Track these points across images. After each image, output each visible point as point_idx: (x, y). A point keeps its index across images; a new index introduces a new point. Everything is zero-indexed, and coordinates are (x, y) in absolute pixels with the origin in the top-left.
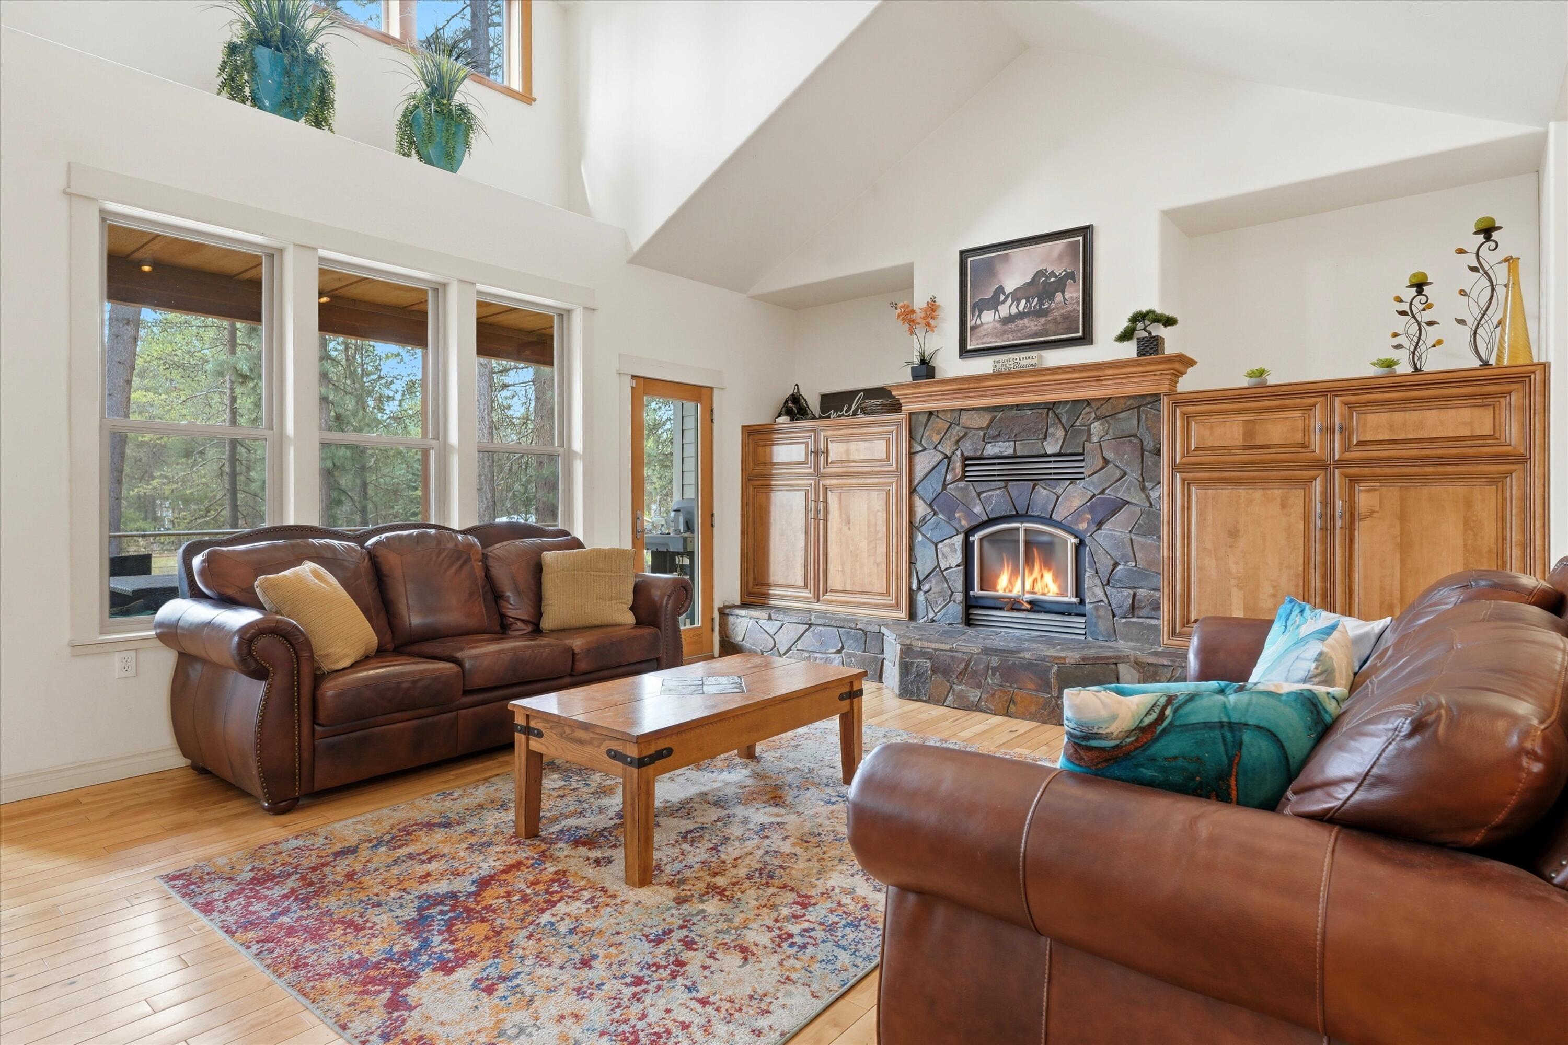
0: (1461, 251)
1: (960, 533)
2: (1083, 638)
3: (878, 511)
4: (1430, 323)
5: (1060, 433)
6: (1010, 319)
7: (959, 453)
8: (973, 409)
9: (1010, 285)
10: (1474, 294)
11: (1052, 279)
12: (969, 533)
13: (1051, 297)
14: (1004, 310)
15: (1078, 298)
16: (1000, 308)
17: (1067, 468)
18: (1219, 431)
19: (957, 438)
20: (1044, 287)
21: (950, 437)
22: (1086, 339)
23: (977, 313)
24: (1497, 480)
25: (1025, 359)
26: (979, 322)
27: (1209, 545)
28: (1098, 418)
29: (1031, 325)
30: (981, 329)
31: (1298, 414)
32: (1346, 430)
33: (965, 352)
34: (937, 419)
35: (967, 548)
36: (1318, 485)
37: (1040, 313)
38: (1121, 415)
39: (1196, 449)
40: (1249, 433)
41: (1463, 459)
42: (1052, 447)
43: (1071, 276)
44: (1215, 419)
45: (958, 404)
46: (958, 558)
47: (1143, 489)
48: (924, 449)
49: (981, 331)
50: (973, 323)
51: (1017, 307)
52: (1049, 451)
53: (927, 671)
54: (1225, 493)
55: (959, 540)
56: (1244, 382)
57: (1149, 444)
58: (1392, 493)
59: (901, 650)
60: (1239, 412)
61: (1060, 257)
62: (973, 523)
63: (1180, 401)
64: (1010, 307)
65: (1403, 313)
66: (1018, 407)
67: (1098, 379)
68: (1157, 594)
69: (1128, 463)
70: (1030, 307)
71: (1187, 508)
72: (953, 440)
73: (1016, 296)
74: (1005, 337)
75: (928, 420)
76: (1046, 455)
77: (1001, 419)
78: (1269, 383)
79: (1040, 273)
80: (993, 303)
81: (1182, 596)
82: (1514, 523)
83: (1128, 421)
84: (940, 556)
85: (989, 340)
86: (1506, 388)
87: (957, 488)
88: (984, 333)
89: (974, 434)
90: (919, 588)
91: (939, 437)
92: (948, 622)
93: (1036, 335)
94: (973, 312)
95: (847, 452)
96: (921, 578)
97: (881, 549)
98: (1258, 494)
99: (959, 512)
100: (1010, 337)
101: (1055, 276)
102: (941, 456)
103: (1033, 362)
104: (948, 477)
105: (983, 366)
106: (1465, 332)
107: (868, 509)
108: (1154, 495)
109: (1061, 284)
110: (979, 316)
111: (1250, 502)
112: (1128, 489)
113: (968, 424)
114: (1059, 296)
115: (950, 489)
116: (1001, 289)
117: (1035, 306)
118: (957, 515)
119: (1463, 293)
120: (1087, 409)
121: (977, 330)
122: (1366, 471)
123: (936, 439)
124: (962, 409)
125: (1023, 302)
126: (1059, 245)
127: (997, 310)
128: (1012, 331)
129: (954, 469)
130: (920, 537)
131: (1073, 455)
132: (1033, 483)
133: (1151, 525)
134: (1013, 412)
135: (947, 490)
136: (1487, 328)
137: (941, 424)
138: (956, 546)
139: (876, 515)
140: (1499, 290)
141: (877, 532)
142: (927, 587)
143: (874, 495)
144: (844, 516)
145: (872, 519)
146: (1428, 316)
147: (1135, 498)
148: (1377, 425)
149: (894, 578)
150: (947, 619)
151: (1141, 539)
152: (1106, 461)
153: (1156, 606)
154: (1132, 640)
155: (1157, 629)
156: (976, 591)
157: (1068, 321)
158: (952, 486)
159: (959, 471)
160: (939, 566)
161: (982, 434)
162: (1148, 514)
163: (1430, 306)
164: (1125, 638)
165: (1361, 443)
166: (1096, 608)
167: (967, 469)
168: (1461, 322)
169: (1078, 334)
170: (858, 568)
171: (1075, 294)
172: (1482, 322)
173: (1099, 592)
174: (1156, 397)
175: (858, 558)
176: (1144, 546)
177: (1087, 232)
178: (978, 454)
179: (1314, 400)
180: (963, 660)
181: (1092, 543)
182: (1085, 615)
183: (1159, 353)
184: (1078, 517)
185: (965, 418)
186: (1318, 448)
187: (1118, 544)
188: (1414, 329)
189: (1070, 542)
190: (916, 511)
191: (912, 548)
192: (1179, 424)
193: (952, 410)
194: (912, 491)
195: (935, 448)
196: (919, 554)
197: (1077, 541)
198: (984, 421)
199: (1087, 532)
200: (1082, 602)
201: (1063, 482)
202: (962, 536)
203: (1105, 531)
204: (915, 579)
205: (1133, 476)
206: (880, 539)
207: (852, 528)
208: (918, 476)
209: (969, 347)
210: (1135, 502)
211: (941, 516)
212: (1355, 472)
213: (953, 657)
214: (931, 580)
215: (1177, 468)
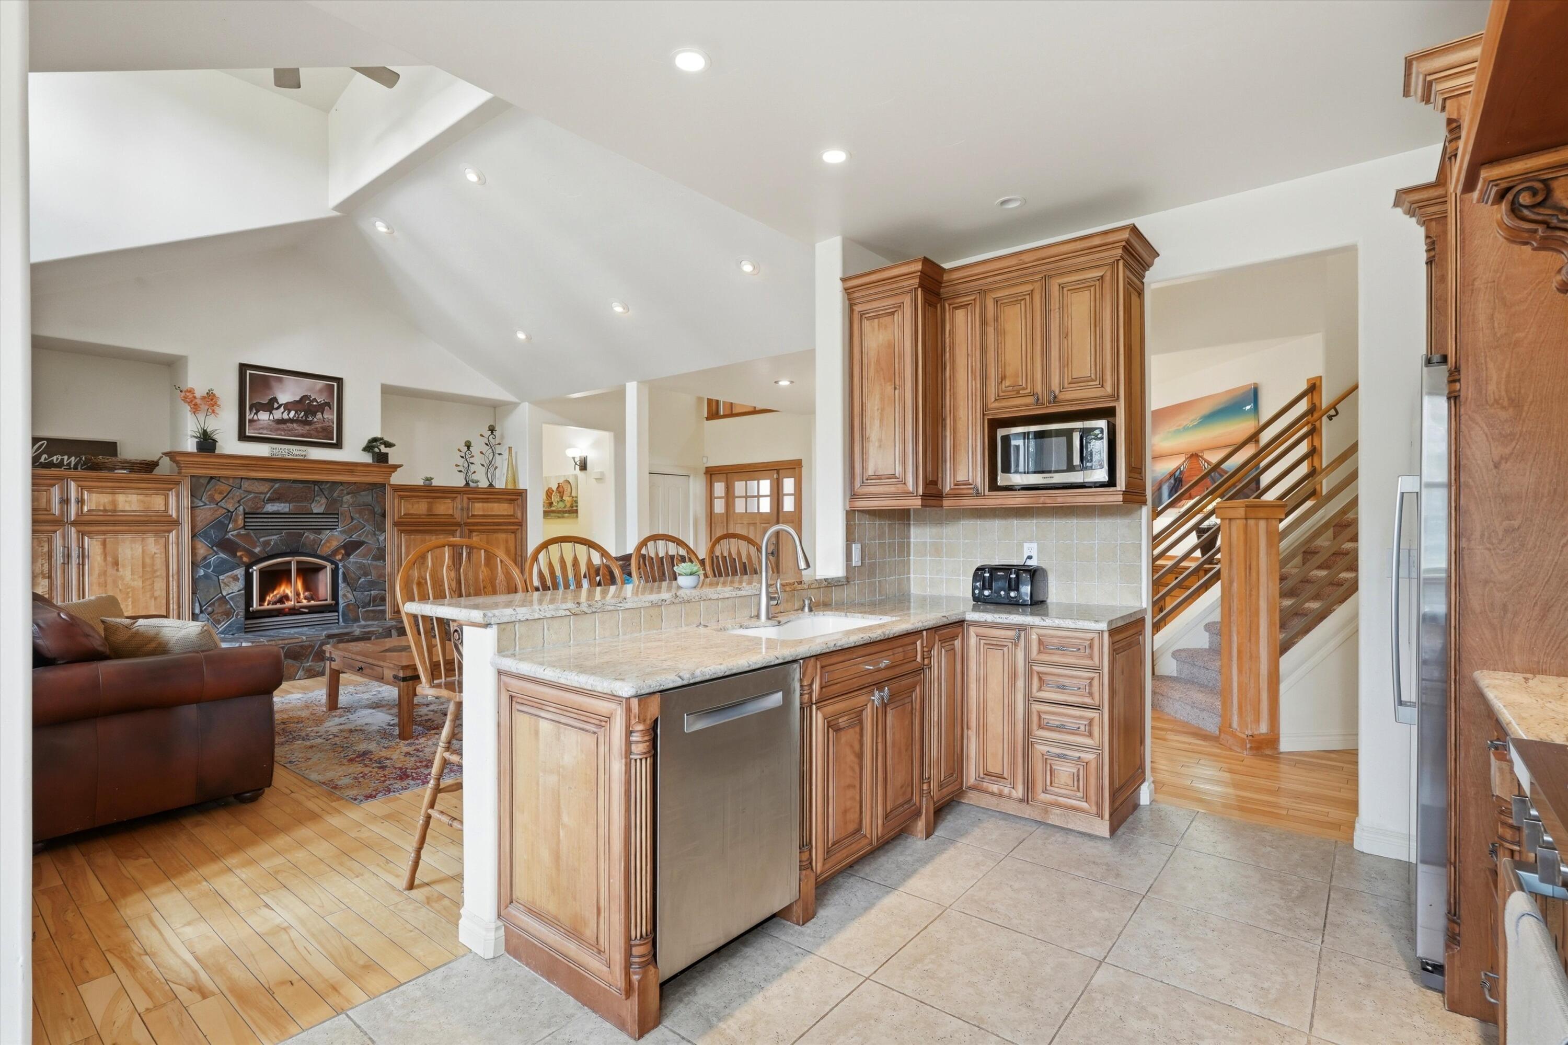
0: (482, 435)
1: (242, 567)
2: (337, 624)
3: (155, 553)
4: (472, 463)
5: (324, 501)
6: (281, 421)
7: (241, 508)
8: (253, 479)
9: (284, 397)
10: (487, 454)
11: (315, 403)
12: (248, 566)
13: (314, 414)
14: (278, 414)
15: (332, 420)
16: (274, 412)
17: (329, 522)
18: (416, 506)
19: (239, 498)
20: (309, 407)
21: (232, 497)
22: (338, 445)
23: (254, 411)
24: (514, 532)
25: (295, 451)
26: (255, 417)
28: (348, 494)
29: (299, 429)
31: (449, 501)
32: (468, 510)
33: (243, 437)
34: (219, 483)
35: (248, 577)
36: (457, 534)
37: (306, 423)
38: (363, 493)
39: (405, 515)
40: (430, 509)
41: (504, 524)
42: (318, 508)
43: (328, 404)
44: (415, 500)
45: (240, 474)
46: (241, 584)
47: (375, 534)
48: (206, 505)
49: (258, 425)
50: (251, 417)
51: (288, 415)
52: (315, 511)
54: (419, 537)
55: (240, 572)
56: (421, 483)
57: (378, 509)
58: (484, 536)
60: (424, 497)
61: (321, 391)
62: (253, 560)
63: (398, 489)
64: (283, 413)
65: (462, 457)
66: (295, 481)
68: (384, 592)
69: (367, 521)
70: (299, 416)
71: (400, 547)
72: (236, 499)
73: (288, 407)
74: (279, 432)
75: (208, 483)
76: (312, 514)
77: (278, 488)
78: (433, 484)
79: (305, 397)
80: (270, 406)
83: (366, 497)
84: (222, 585)
85: (265, 432)
86: (516, 497)
87: (238, 535)
88: (261, 426)
89: (256, 497)
90: (201, 612)
91: (220, 496)
92: (231, 633)
93: (303, 436)
94: (251, 410)
95: (114, 503)
96: (202, 604)
97: (160, 585)
99: (240, 551)
100: (283, 433)
101: (317, 402)
102: (224, 510)
103: (303, 453)
104: (231, 526)
105: (261, 449)
106: (483, 469)
107: (143, 552)
108: (381, 538)
109: (322, 407)
110: (256, 414)
111: (428, 541)
112: (367, 536)
113: (250, 489)
114: (319, 415)
115: (232, 535)
116: (275, 400)
117: (302, 417)
118: (239, 554)
119: (482, 453)
120: (341, 488)
121: (254, 423)
122: (475, 528)
123: (218, 497)
124: (242, 478)
125: (293, 412)
126: (321, 383)
127: (271, 413)
128: (284, 430)
129: (236, 521)
130: (202, 572)
131: (332, 512)
132: (302, 531)
133: (380, 555)
134: (287, 484)
135: (230, 535)
136: (492, 469)
137: (224, 488)
138: (239, 576)
139: (153, 557)
140: (497, 455)
141: (155, 571)
142: (210, 609)
143: (151, 540)
144: (109, 559)
145: (148, 561)
146: (472, 460)
147: (370, 540)
148: (479, 508)
149: (175, 607)
150: (230, 631)
151: (374, 563)
152: (352, 519)
153: (383, 599)
154: (369, 620)
155: (384, 612)
156: (255, 606)
157: (326, 431)
158: (235, 533)
159: (240, 522)
160: (221, 593)
161: (263, 496)
162: (378, 549)
163: (473, 456)
164: (365, 620)
165: (473, 515)
166: (348, 605)
167: (246, 520)
168: (483, 465)
169: (335, 441)
170: (130, 603)
171: (330, 416)
172: (490, 466)
173: (350, 596)
174: (383, 485)
175: (130, 595)
176: (376, 567)
177: (339, 381)
178: (259, 511)
179: (455, 495)
180: (310, 646)
181: (344, 566)
182: (337, 611)
183: (387, 462)
184: (335, 552)
185: (246, 485)
186: (458, 516)
187: (362, 567)
188: (466, 465)
189: (329, 567)
190: (197, 551)
191: (195, 582)
192: (396, 501)
193: (234, 478)
194: (194, 536)
195: (217, 504)
196: (201, 585)
197: (333, 566)
198: (264, 488)
199: (340, 561)
200: (337, 603)
201: (323, 531)
202: (244, 568)
203: (352, 558)
204: (197, 604)
205: (369, 528)
206: (157, 577)
207: (120, 569)
208: (200, 525)
209: (247, 434)
210: (370, 542)
211: (222, 555)
212: (471, 528)
213: (301, 646)
214: (213, 604)
215: (396, 524)
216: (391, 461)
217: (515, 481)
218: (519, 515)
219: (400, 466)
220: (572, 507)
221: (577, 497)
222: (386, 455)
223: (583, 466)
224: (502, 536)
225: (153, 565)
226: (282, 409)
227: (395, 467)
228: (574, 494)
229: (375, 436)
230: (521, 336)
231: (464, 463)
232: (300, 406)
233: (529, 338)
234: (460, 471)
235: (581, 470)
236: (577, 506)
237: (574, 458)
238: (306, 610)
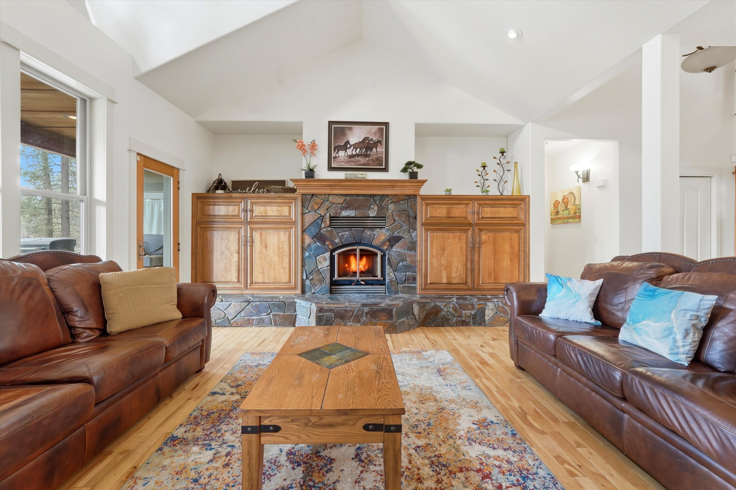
0: (495, 158)
1: (329, 251)
2: (384, 294)
3: (284, 241)
4: (487, 180)
5: (376, 208)
6: (352, 156)
7: (328, 214)
8: (335, 195)
9: (353, 141)
10: (498, 172)
11: (372, 142)
12: (332, 251)
13: (371, 149)
15: (382, 152)
16: (347, 150)
17: (380, 223)
18: (438, 211)
19: (327, 207)
20: (368, 145)
21: (324, 207)
22: (386, 169)
23: (337, 151)
24: (518, 231)
25: (359, 175)
26: (337, 155)
27: (435, 254)
28: (392, 203)
29: (362, 160)
30: (338, 158)
31: (464, 206)
32: (478, 213)
33: (331, 168)
34: (317, 198)
35: (332, 258)
36: (470, 232)
37: (366, 156)
38: (401, 202)
39: (430, 217)
40: (448, 213)
41: (509, 224)
42: (372, 213)
43: (380, 142)
44: (437, 206)
45: (328, 192)
46: (328, 263)
47: (409, 232)
48: (310, 212)
49: (338, 160)
50: (334, 155)
51: (356, 151)
52: (371, 215)
53: (332, 318)
54: (440, 234)
55: (327, 255)
56: (443, 193)
57: (412, 214)
58: (491, 235)
59: (317, 310)
60: (445, 204)
61: (375, 133)
62: (335, 247)
63: (425, 198)
64: (352, 151)
65: (479, 175)
66: (358, 195)
67: (393, 186)
68: (415, 274)
69: (404, 222)
70: (362, 152)
71: (426, 241)
72: (326, 208)
73: (355, 146)
74: (350, 163)
75: (312, 198)
76: (369, 217)
77: (349, 200)
78: (452, 194)
79: (366, 139)
80: (345, 147)
81: (425, 274)
82: (522, 245)
83: (404, 205)
84: (318, 262)
85: (342, 164)
86: (520, 202)
87: (327, 231)
88: (340, 161)
89: (336, 206)
90: (307, 278)
91: (317, 207)
92: (322, 293)
93: (364, 165)
94: (335, 150)
95: (266, 211)
96: (308, 273)
97: (286, 260)
98: (451, 235)
99: (328, 242)
100: (352, 164)
101: (373, 141)
102: (319, 216)
103: (364, 176)
104: (322, 225)
105: (341, 175)
106: (496, 184)
107: (278, 240)
108: (414, 235)
109: (376, 144)
110: (337, 152)
111: (449, 238)
112: (404, 232)
113: (333, 201)
114: (374, 150)
115: (323, 231)
116: (348, 142)
117: (364, 152)
118: (327, 243)
119: (495, 171)
120: (387, 199)
121: (336, 159)
122: (484, 227)
123: (316, 207)
124: (329, 194)
125: (358, 150)
126: (375, 128)
127: (346, 151)
128: (354, 162)
129: (325, 222)
130: (307, 254)
131: (381, 217)
132: (363, 229)
133: (413, 247)
134: (355, 197)
135: (322, 231)
136: (502, 183)
137: (319, 200)
138: (327, 257)
139: (283, 243)
140: (506, 172)
141: (284, 252)
142: (311, 277)
143: (282, 233)
144: (263, 244)
145: (281, 246)
146: (486, 177)
147: (406, 236)
148: (487, 212)
149: (293, 274)
150: (322, 292)
151: (409, 252)
152: (395, 221)
153: (415, 279)
154: (405, 293)
155: (415, 288)
156: (336, 277)
157: (378, 160)
158: (324, 230)
159: (328, 223)
160: (317, 267)
161: (340, 206)
162: (411, 242)
163: (487, 174)
164: (402, 293)
165: (482, 218)
166: (391, 281)
167: (332, 222)
168: (495, 180)
169: (384, 167)
170: (272, 270)
171: (381, 149)
172: (501, 181)
173: (392, 274)
174: (415, 196)
175: (272, 265)
176: (410, 255)
177: (386, 124)
178: (338, 215)
179: (469, 202)
180: (351, 311)
181: (389, 254)
182: (385, 285)
183: (417, 178)
184: (383, 243)
185: (331, 198)
186: (470, 219)
187: (400, 254)
188: (482, 181)
189: (379, 254)
190: (305, 240)
191: (303, 259)
192: (424, 207)
193: (324, 194)
194: (303, 231)
195: (315, 211)
196: (307, 262)
197: (382, 254)
198: (340, 200)
199: (387, 250)
200: (384, 279)
201: (377, 229)
202: (329, 253)
203: (394, 249)
204: (305, 273)
205: (405, 227)
206: (285, 255)
207: (268, 250)
208: (307, 224)
209: (333, 166)
210: (406, 237)
211: (318, 244)
212: (481, 227)
213: (346, 310)
214: (313, 274)
215: (423, 224)
216: (420, 177)
217: (519, 190)
218: (522, 216)
219: (426, 181)
220: (575, 213)
221: (580, 205)
222: (417, 173)
223: (586, 179)
224: (507, 235)
225: (283, 248)
226: (352, 148)
227: (423, 182)
228: (577, 203)
229: (410, 160)
230: (512, 35)
231: (480, 181)
232: (362, 145)
233: (520, 35)
234: (478, 186)
235: (584, 181)
236: (580, 212)
237: (577, 172)
238: (363, 283)
